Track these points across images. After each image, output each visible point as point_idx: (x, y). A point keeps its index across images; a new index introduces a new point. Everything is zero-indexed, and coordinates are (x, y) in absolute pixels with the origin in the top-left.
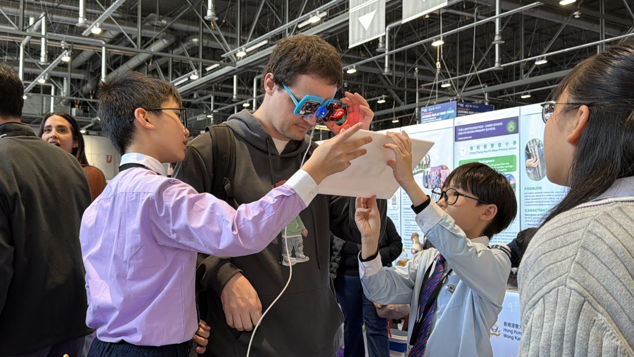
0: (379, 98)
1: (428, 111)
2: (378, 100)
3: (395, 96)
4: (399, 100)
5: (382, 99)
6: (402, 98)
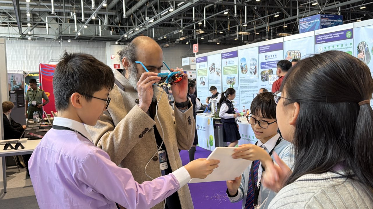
0: (275, 14)
1: (304, 21)
2: (275, 15)
3: (285, 12)
4: (287, 14)
5: (277, 14)
6: (289, 13)
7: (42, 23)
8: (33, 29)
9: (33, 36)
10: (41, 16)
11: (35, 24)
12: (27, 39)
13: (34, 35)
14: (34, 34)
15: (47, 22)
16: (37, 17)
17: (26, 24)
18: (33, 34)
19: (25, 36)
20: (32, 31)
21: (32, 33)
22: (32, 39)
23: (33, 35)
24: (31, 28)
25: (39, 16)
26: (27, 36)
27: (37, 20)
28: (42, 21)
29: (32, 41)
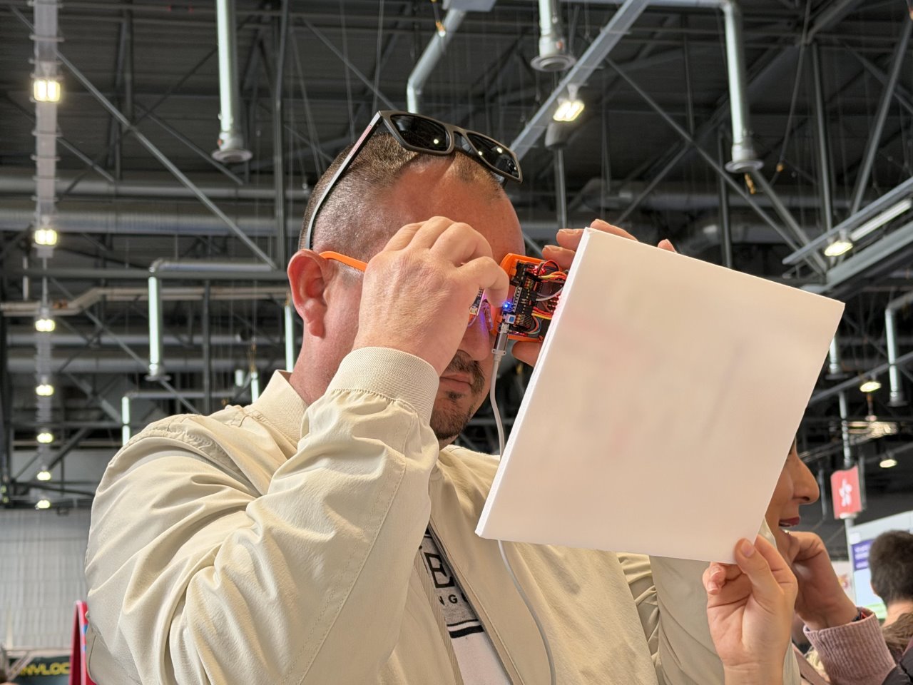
7: (105, 424)
8: (60, 459)
9: (63, 491)
10: (105, 397)
11: (73, 432)
12: (31, 506)
13: (67, 487)
14: (67, 478)
15: (126, 418)
16: (82, 403)
17: (32, 434)
18: (62, 482)
19: (26, 492)
20: (58, 467)
21: (58, 478)
22: (55, 507)
23: (58, 487)
24: (54, 454)
25: (90, 397)
26: (34, 493)
27: (81, 416)
28: (104, 416)
29: (54, 512)
